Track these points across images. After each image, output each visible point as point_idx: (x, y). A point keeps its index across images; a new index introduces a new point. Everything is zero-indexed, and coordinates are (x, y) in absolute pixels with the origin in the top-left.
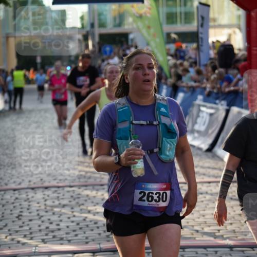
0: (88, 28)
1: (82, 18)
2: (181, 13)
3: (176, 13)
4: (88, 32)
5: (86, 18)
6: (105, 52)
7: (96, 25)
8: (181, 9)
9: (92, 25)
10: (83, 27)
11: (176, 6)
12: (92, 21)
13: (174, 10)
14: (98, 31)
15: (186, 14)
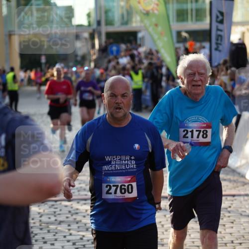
0: (95, 26)
1: (89, 15)
2: (192, 10)
3: (187, 10)
4: (94, 31)
5: (93, 15)
6: (112, 52)
7: (103, 23)
8: (192, 6)
9: (99, 23)
10: (90, 25)
11: (187, 3)
12: (98, 19)
13: (184, 7)
14: (104, 29)
15: (198, 11)
